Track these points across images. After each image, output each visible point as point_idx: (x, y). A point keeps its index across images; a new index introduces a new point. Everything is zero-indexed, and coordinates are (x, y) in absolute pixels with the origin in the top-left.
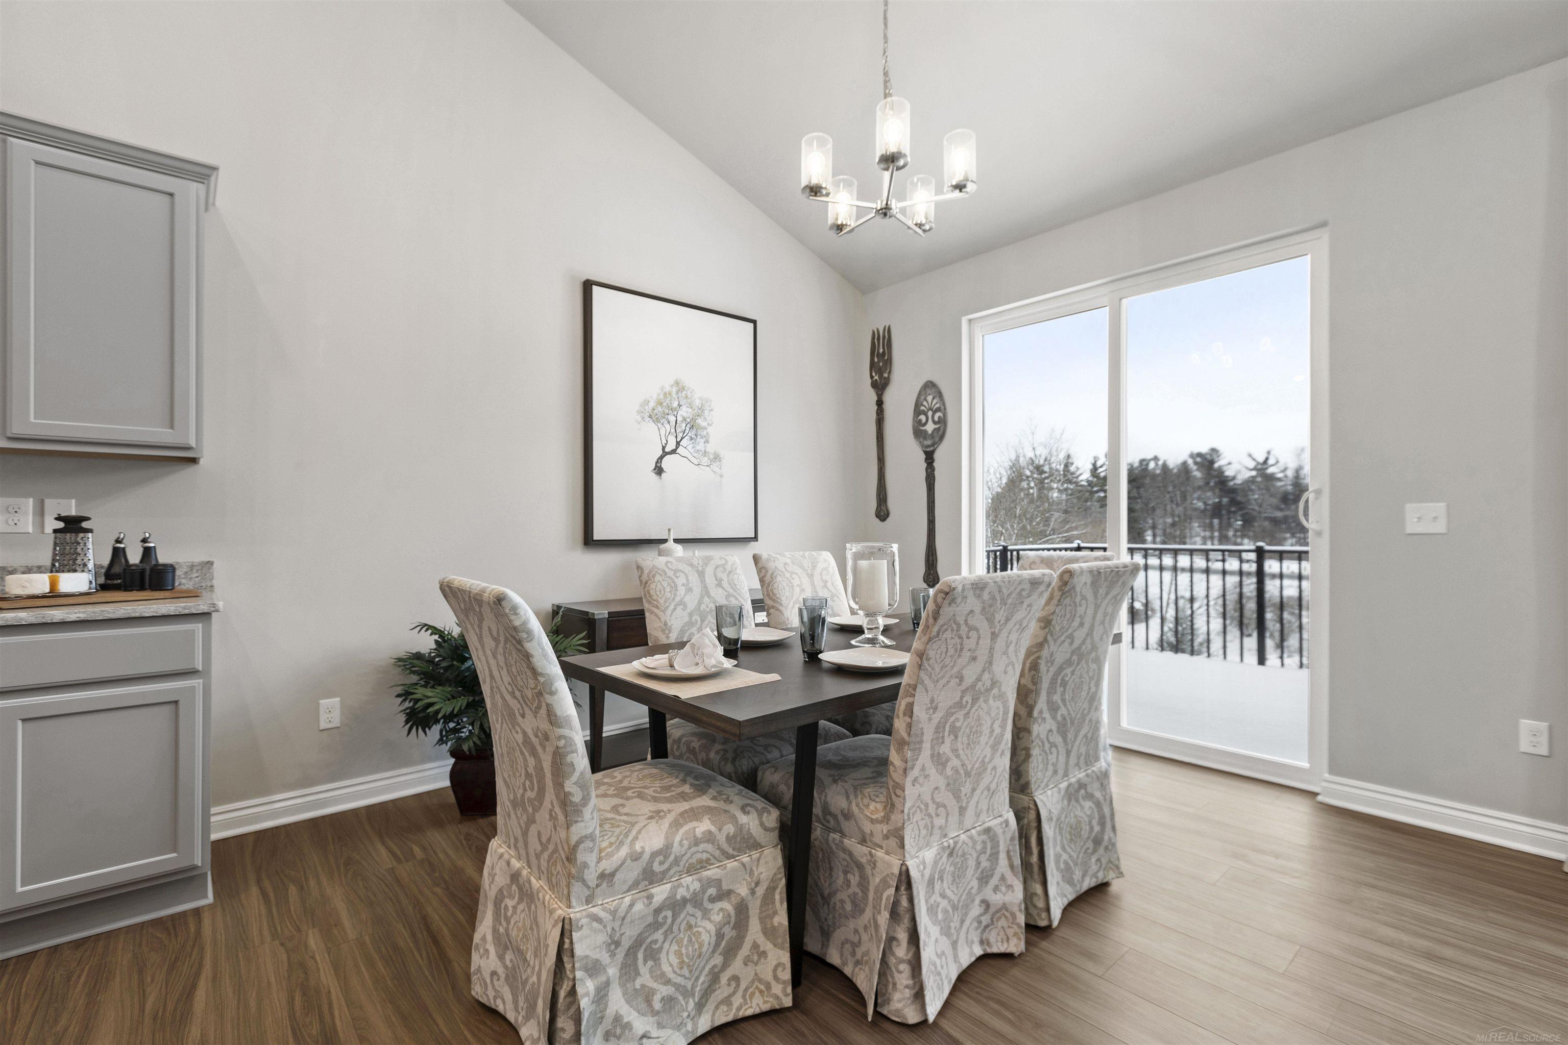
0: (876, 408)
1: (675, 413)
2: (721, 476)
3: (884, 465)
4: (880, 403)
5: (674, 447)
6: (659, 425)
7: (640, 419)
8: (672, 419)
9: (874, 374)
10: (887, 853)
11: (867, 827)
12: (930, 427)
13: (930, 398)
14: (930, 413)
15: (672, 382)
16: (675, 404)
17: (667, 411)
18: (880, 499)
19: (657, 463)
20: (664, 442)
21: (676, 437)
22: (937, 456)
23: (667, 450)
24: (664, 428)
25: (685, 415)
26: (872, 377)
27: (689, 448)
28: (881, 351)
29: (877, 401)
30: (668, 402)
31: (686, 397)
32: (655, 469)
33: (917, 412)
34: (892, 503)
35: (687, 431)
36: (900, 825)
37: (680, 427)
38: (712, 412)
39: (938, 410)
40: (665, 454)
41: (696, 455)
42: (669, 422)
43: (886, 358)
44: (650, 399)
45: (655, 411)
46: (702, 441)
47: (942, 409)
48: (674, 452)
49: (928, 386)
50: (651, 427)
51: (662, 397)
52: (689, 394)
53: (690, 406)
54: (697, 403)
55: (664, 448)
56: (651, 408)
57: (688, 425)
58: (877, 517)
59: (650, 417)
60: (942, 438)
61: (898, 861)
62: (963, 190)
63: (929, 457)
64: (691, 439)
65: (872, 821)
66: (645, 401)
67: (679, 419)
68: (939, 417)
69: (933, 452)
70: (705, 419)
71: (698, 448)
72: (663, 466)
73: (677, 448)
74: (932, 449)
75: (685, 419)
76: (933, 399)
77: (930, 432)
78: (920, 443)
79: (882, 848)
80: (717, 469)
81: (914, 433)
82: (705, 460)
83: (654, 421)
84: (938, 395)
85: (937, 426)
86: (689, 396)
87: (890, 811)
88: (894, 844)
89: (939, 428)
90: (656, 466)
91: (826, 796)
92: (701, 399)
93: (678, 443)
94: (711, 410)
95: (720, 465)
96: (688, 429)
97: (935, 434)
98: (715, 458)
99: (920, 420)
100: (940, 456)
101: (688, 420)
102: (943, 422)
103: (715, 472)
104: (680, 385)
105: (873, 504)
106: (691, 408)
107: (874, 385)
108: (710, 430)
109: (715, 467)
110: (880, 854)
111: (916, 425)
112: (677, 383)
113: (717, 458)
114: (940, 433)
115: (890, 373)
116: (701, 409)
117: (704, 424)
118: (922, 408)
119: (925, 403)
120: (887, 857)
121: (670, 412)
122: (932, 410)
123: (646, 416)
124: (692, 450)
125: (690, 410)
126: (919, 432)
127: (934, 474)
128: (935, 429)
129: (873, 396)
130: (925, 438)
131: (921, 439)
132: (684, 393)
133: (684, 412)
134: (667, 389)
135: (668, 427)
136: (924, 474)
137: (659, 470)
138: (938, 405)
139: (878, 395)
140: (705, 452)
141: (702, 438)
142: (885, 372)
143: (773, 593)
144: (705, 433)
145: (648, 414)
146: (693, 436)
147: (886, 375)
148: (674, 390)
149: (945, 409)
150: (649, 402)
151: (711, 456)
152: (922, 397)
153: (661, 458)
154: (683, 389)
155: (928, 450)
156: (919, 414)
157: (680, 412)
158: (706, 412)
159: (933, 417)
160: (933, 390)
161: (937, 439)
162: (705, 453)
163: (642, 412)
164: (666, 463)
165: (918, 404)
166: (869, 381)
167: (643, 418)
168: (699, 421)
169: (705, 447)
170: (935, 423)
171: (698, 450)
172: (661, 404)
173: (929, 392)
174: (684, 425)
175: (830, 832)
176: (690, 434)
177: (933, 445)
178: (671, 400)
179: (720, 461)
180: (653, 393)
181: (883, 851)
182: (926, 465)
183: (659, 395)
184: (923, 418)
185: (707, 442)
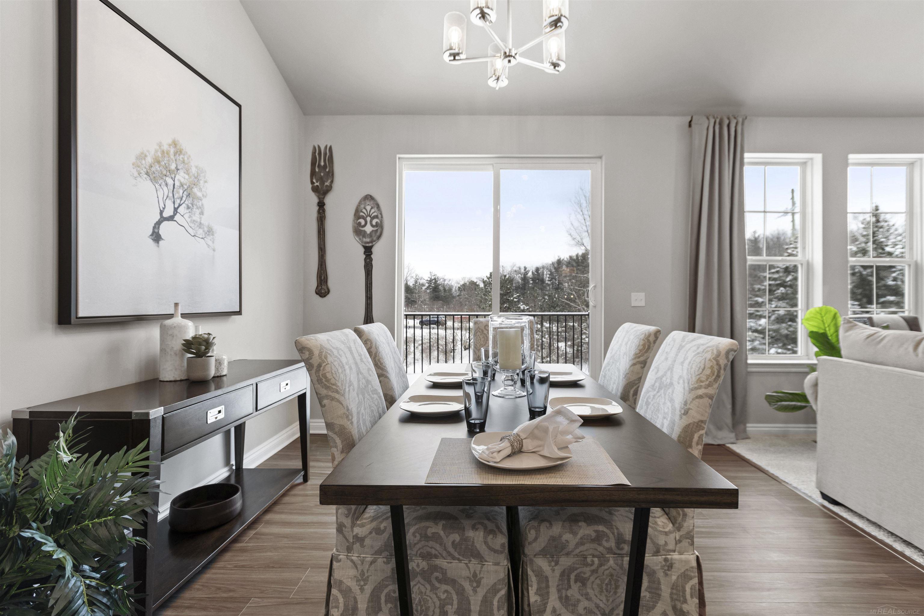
0: (317, 208)
1: (173, 176)
2: (214, 250)
3: (325, 253)
4: (321, 205)
5: (172, 214)
6: (157, 185)
7: (136, 174)
8: (170, 181)
9: (314, 181)
10: (681, 553)
11: (661, 540)
12: (368, 229)
13: (368, 208)
14: (368, 219)
15: (170, 141)
16: (173, 167)
17: (165, 172)
18: (321, 280)
19: (154, 228)
20: (162, 205)
21: (174, 203)
22: (374, 250)
23: (165, 215)
24: (161, 190)
25: (182, 180)
26: (312, 183)
27: (186, 216)
28: (322, 164)
29: (318, 203)
30: (166, 162)
31: (183, 162)
32: (152, 235)
33: (357, 215)
34: (331, 283)
35: (184, 199)
36: (691, 528)
37: (178, 192)
38: (206, 184)
39: (376, 217)
40: (163, 219)
41: (192, 225)
42: (167, 185)
43: (327, 170)
44: (147, 154)
45: (153, 169)
46: (198, 211)
47: (379, 216)
48: (171, 218)
49: (368, 199)
50: (147, 185)
51: (159, 154)
52: (186, 159)
53: (187, 172)
54: (194, 170)
55: (161, 212)
56: (148, 164)
57: (185, 193)
58: (317, 293)
59: (147, 173)
60: (379, 237)
61: (692, 556)
62: (557, 68)
63: (368, 251)
64: (188, 208)
65: (666, 534)
66: (142, 153)
67: (177, 184)
68: (377, 223)
69: (371, 247)
70: (201, 190)
71: (194, 218)
72: (160, 233)
73: (175, 214)
74: (370, 245)
75: (182, 185)
76: (372, 208)
77: (368, 232)
78: (360, 239)
79: (674, 551)
80: (210, 243)
81: (354, 232)
82: (200, 232)
83: (151, 179)
84: (376, 206)
85: (375, 229)
86: (186, 162)
87: (682, 521)
88: (687, 544)
89: (377, 230)
90: (154, 232)
91: (617, 529)
92: (196, 167)
93: (176, 210)
94: (206, 182)
95: (213, 238)
96: (185, 196)
97: (373, 234)
98: (209, 231)
99: (360, 223)
100: (378, 250)
101: (186, 187)
102: (380, 227)
103: (208, 246)
104: (178, 147)
105: (313, 283)
106: (188, 174)
107: (315, 189)
108: (205, 201)
109: (208, 240)
110: (676, 556)
111: (356, 225)
112: (175, 144)
113: (210, 232)
114: (378, 233)
115: (332, 182)
116: (197, 177)
117: (199, 194)
118: (362, 214)
119: (364, 211)
120: (683, 557)
121: (168, 173)
122: (370, 217)
123: (143, 172)
124: (189, 220)
125: (187, 177)
126: (358, 231)
127: (372, 263)
128: (373, 231)
129: (314, 199)
130: (364, 236)
131: (361, 237)
132: (181, 156)
133: (181, 177)
134: (165, 147)
135: (165, 189)
136: (363, 263)
137: (156, 237)
138: (375, 214)
139: (319, 198)
140: (201, 223)
141: (197, 208)
142: (327, 181)
143: (380, 362)
144: (200, 204)
145: (145, 170)
146: (190, 205)
147: (327, 184)
148: (172, 151)
149: (382, 217)
150: (146, 156)
151: (206, 229)
152: (362, 206)
153: (158, 223)
154: (181, 152)
155: (367, 245)
156: (360, 217)
157: (177, 177)
158: (202, 182)
159: (371, 221)
160: (372, 202)
161: (375, 238)
162: (200, 225)
163: (139, 167)
164: (165, 228)
165: (357, 211)
166: (310, 186)
167: (139, 174)
168: (195, 190)
169: (201, 218)
170: (372, 226)
171: (194, 221)
172: (159, 162)
173: (368, 203)
174: (181, 191)
175: (623, 557)
176: (186, 202)
177: (372, 242)
178: (169, 161)
179: (213, 235)
180: (151, 149)
181: (676, 553)
182: (364, 256)
183: (156, 151)
184: (362, 222)
185: (202, 213)
